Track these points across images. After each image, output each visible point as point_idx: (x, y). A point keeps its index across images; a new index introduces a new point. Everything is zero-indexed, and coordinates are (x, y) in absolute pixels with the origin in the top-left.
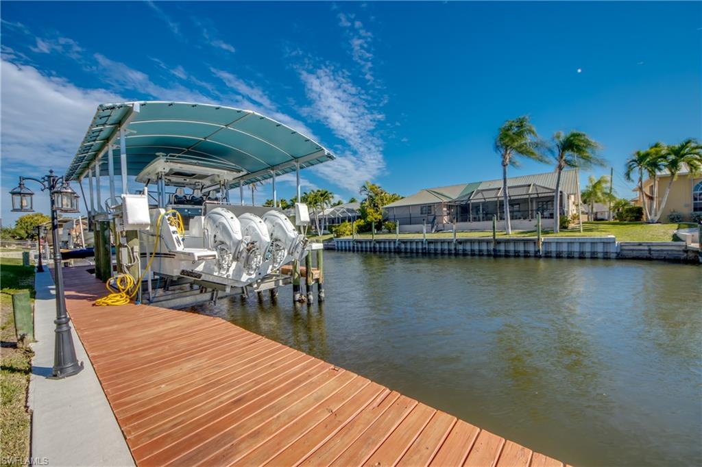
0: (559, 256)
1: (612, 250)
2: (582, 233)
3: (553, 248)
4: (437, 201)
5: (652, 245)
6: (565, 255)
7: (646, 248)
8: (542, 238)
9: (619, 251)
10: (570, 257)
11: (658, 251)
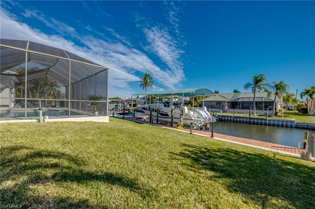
0: (274, 125)
1: (294, 124)
2: (283, 118)
3: (272, 122)
4: (223, 100)
5: (308, 124)
6: (276, 125)
7: (306, 125)
8: (268, 118)
9: (296, 125)
10: (278, 126)
11: (310, 126)
